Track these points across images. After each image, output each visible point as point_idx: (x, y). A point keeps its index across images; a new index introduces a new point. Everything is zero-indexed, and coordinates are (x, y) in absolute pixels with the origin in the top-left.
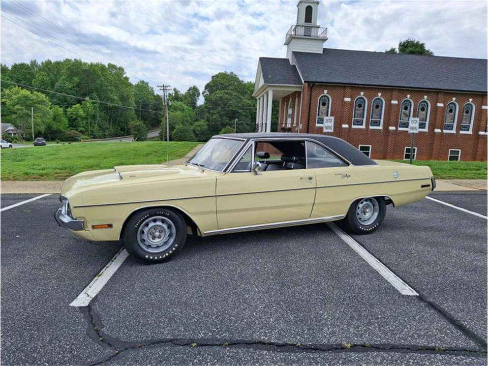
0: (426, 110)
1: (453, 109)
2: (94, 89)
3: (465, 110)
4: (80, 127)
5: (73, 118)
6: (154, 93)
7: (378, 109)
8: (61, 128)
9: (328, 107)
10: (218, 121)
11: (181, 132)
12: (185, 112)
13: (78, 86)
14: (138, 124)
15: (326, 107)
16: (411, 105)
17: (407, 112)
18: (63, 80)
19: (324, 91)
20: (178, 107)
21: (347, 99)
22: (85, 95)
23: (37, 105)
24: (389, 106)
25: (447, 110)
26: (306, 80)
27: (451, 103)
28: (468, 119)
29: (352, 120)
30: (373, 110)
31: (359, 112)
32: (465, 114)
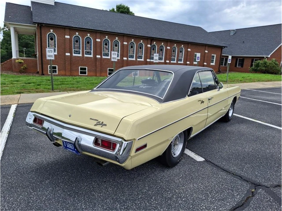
0: (118, 46)
1: (133, 46)
3: (139, 47)
9: (55, 41)
15: (53, 41)
16: (109, 43)
17: (107, 47)
21: (67, 37)
24: (95, 42)
25: (130, 46)
26: (35, 22)
27: (131, 43)
28: (141, 52)
29: (72, 50)
30: (85, 44)
31: (76, 45)
32: (139, 49)
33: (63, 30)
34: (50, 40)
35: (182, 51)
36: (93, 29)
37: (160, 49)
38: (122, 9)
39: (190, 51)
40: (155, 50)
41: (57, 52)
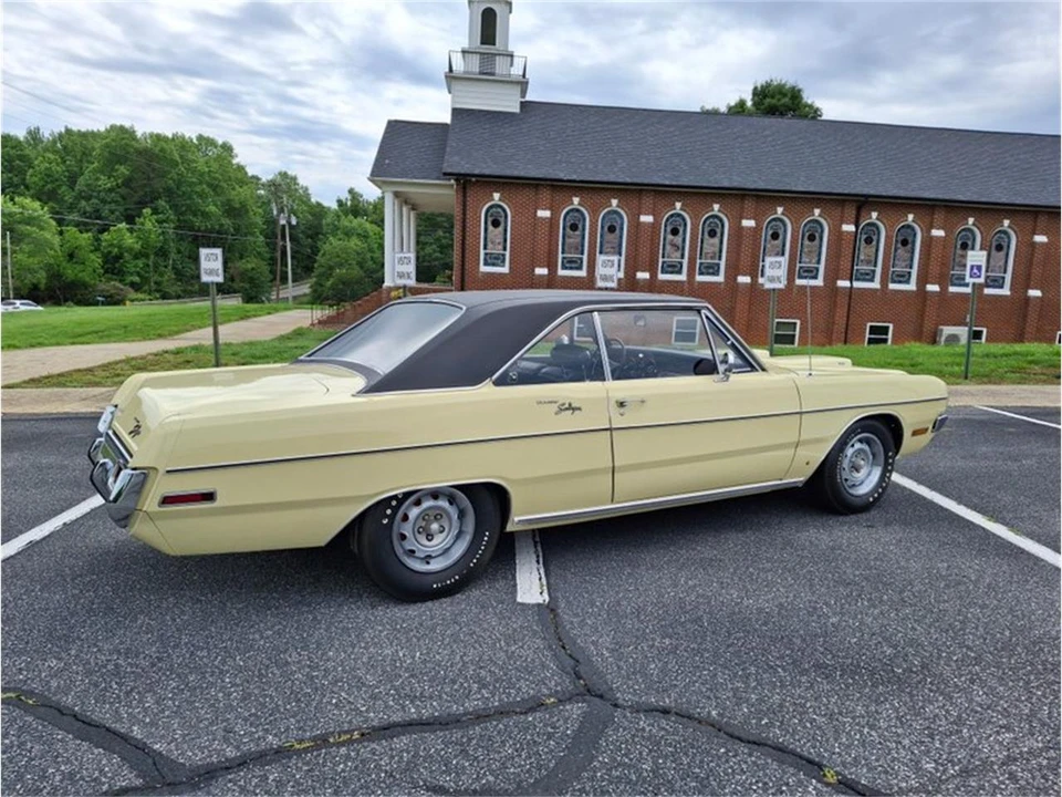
0: (719, 235)
1: (781, 232)
2: (161, 190)
3: (807, 234)
4: (132, 274)
5: (114, 254)
6: (309, 200)
7: (613, 235)
8: (86, 277)
9: (505, 230)
10: (436, 259)
11: (344, 283)
12: (369, 240)
13: (127, 182)
14: (249, 266)
15: (501, 229)
16: (685, 225)
17: (678, 240)
18: (95, 171)
19: (492, 196)
20: (354, 229)
21: (544, 214)
22: (142, 204)
23: (23, 228)
24: (636, 226)
25: (766, 234)
26: (449, 170)
27: (774, 220)
28: (815, 255)
29: (557, 258)
30: (601, 236)
31: (571, 240)
32: (806, 242)
33: (530, 193)
34: (491, 228)
35: (1005, 245)
36: (628, 180)
37: (900, 238)
38: (773, 97)
39: (1042, 244)
40: (874, 243)
41: (511, 263)
